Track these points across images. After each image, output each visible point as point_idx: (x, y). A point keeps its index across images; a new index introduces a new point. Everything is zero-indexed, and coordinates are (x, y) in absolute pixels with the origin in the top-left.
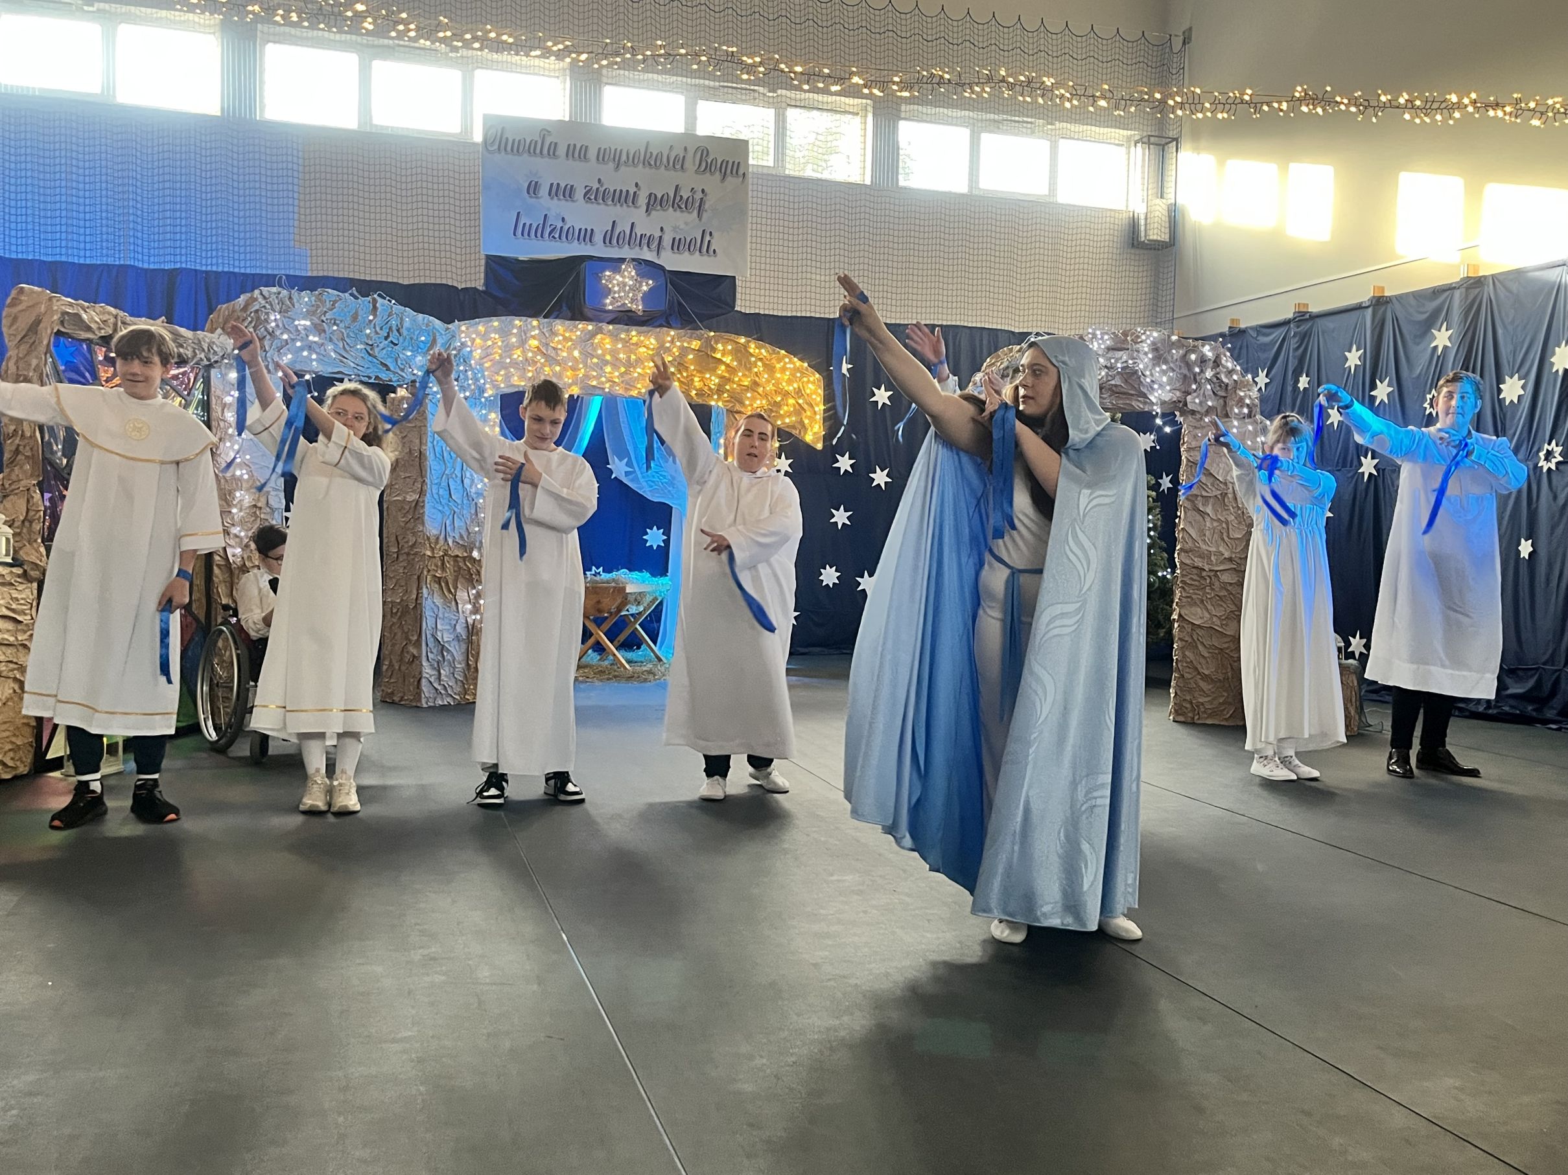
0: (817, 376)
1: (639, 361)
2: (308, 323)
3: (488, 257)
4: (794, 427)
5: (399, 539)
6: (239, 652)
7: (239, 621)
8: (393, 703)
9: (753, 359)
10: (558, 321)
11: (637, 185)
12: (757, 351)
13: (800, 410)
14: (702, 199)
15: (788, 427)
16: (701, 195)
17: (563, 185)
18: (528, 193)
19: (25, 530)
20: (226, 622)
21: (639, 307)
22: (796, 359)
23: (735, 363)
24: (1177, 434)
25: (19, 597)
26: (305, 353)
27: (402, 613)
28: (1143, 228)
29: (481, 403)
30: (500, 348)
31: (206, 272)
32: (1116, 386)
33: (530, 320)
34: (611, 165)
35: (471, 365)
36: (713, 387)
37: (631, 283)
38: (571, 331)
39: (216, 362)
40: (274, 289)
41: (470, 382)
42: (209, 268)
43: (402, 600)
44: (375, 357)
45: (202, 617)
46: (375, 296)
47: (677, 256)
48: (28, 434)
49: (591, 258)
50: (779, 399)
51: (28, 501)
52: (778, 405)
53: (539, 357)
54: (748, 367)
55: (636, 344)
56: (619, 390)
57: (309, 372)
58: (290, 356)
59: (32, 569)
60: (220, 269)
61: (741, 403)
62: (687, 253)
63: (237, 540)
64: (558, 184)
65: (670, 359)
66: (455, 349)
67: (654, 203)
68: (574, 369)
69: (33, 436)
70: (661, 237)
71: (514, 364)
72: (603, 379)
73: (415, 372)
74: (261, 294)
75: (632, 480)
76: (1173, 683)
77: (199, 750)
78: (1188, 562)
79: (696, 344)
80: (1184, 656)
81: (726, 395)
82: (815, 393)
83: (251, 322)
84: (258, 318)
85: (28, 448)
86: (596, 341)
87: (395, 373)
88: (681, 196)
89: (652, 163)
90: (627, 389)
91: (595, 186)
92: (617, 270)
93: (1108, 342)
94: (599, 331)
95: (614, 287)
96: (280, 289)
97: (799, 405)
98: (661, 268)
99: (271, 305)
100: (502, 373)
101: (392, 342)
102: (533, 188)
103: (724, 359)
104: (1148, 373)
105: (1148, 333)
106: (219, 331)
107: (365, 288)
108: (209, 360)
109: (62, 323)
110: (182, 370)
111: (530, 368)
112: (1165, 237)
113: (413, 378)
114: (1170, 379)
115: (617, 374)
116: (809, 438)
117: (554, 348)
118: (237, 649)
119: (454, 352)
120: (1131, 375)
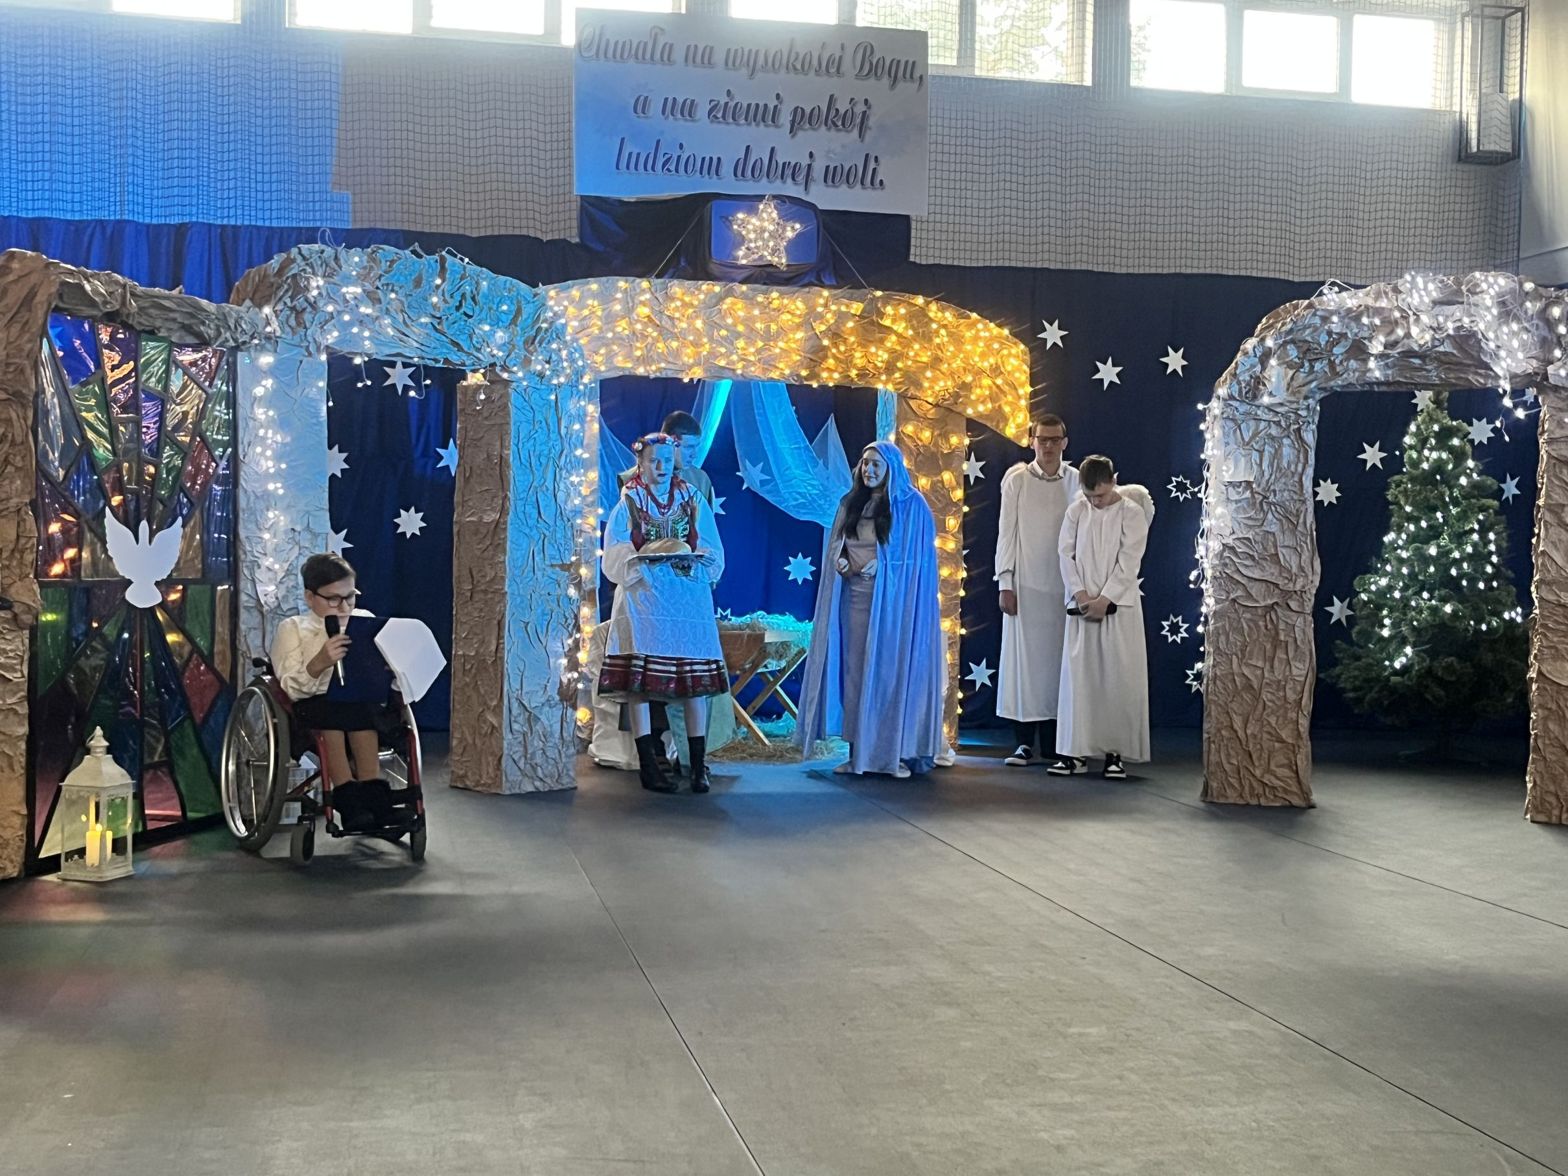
0: (1022, 347)
1: (782, 332)
2: (359, 290)
3: (582, 197)
4: (987, 417)
5: (474, 573)
6: (275, 720)
7: (276, 681)
8: (466, 789)
9: (934, 326)
10: (676, 281)
11: (778, 96)
12: (940, 314)
13: (996, 395)
14: (864, 113)
15: (981, 415)
16: (864, 108)
17: (680, 101)
18: (635, 111)
19: (15, 563)
20: (258, 681)
21: (781, 260)
22: (992, 325)
23: (910, 332)
24: (1533, 421)
25: (9, 648)
26: (355, 330)
27: (477, 669)
28: (1473, 135)
29: (579, 391)
30: (600, 318)
31: (223, 227)
32: (1445, 353)
33: (638, 280)
34: (744, 71)
35: (565, 342)
36: (880, 365)
37: (772, 228)
38: (693, 294)
39: (244, 343)
40: (316, 247)
41: (565, 364)
42: (225, 222)
43: (477, 653)
44: (443, 334)
45: (226, 676)
46: (444, 253)
47: (831, 190)
48: (19, 439)
49: (718, 196)
50: (969, 379)
51: (19, 524)
52: (966, 387)
53: (650, 330)
54: (925, 337)
55: (778, 310)
56: (755, 371)
57: (361, 354)
58: (336, 334)
59: (24, 612)
60: (239, 223)
61: (918, 385)
62: (844, 187)
63: (270, 574)
64: (675, 99)
65: (823, 328)
66: (545, 321)
67: (801, 120)
68: (696, 344)
69: (24, 442)
70: (810, 166)
71: (618, 338)
72: (734, 357)
73: (495, 352)
74: (300, 253)
75: (769, 492)
76: (1530, 768)
77: (223, 847)
78: (1552, 598)
79: (857, 308)
80: (1546, 729)
81: (897, 375)
82: (1019, 370)
83: (287, 291)
84: (297, 285)
85: (18, 458)
86: (725, 307)
87: (469, 354)
88: (837, 110)
89: (799, 67)
90: (765, 370)
91: (723, 99)
92: (753, 211)
93: (1434, 294)
94: (729, 293)
95: (748, 232)
96: (323, 247)
97: (998, 387)
98: (812, 206)
99: (312, 268)
100: (603, 351)
101: (465, 314)
102: (641, 105)
103: (895, 328)
104: (1491, 335)
105: (1491, 280)
106: (248, 303)
107: (430, 243)
108: (235, 340)
109: (61, 296)
110: (200, 355)
111: (638, 345)
112: (1507, 147)
113: (492, 360)
114: (1523, 345)
115: (752, 350)
116: (1010, 432)
117: (671, 318)
118: (274, 716)
119: (545, 325)
120: (1467, 340)
